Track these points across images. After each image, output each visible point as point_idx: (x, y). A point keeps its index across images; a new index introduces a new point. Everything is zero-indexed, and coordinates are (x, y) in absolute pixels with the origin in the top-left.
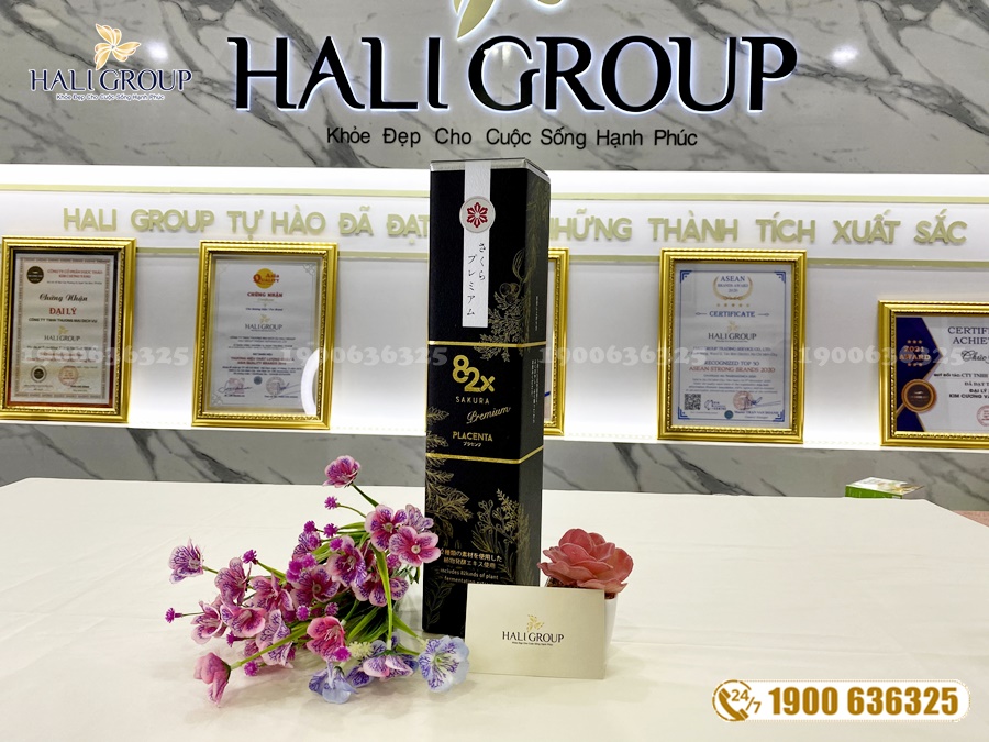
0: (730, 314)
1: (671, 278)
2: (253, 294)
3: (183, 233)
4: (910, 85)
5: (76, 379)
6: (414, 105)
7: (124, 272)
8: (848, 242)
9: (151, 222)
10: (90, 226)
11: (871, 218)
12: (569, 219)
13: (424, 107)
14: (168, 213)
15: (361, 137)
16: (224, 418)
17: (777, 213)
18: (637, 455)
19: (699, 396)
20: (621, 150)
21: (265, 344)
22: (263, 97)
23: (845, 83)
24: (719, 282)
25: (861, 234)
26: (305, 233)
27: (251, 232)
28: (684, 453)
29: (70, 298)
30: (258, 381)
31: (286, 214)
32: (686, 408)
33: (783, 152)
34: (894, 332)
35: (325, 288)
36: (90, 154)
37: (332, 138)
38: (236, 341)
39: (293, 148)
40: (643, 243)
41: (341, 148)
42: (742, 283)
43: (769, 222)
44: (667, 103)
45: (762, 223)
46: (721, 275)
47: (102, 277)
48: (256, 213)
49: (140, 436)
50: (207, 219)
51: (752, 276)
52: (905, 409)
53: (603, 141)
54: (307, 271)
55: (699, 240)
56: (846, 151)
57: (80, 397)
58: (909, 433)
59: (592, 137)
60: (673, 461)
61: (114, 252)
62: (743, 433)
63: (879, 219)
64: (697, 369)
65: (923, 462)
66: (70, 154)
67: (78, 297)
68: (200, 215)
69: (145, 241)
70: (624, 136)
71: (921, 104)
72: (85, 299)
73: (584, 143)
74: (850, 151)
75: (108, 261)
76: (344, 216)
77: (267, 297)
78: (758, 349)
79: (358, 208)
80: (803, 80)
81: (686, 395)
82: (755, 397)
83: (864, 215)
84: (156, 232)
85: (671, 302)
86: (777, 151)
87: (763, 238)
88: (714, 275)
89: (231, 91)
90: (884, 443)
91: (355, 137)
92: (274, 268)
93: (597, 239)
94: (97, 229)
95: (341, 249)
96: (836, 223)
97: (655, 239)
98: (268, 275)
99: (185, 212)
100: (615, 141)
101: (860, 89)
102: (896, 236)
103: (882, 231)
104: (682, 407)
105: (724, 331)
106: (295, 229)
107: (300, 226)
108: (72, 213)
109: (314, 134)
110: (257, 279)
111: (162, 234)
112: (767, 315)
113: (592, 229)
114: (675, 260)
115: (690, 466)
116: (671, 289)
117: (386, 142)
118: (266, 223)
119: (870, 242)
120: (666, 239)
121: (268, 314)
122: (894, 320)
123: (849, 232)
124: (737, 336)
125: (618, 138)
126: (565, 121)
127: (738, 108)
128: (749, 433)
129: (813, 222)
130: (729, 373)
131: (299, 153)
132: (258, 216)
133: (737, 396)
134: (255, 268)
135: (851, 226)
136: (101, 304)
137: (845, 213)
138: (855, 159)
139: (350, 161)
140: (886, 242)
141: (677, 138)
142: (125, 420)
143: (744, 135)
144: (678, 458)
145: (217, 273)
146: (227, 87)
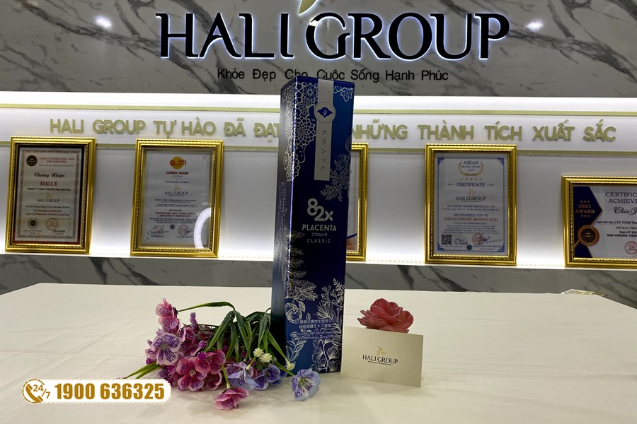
0: (470, 185)
1: (432, 162)
2: (169, 173)
3: (126, 134)
4: (579, 43)
5: (57, 226)
6: (272, 55)
7: (88, 159)
8: (542, 140)
9: (105, 127)
10: (66, 130)
11: (556, 125)
12: (368, 126)
13: (278, 57)
14: (116, 122)
15: (239, 75)
16: (151, 250)
17: (498, 122)
18: (412, 273)
19: (451, 236)
20: (401, 83)
21: (177, 204)
22: (177, 50)
23: (539, 42)
24: (462, 164)
25: (550, 135)
26: (203, 135)
27: (168, 134)
28: (441, 271)
29: (54, 175)
30: (172, 227)
31: (191, 123)
32: (443, 244)
33: (502, 84)
34: (572, 195)
35: (215, 169)
36: (68, 85)
37: (220, 75)
38: (159, 202)
39: (196, 81)
40: (414, 141)
41: (226, 82)
42: (477, 165)
43: (493, 127)
44: (429, 54)
45: (488, 128)
46: (463, 160)
47: (74, 162)
48: (172, 122)
49: (98, 262)
50: (141, 125)
51: (483, 161)
52: (580, 244)
53: (389, 77)
54: (204, 158)
55: (449, 139)
56: (540, 83)
57: (59, 237)
58: (582, 259)
59: (383, 75)
60: (435, 277)
61: (82, 146)
62: (479, 259)
63: (561, 125)
64: (449, 219)
65: (592, 277)
66: (55, 85)
67: (59, 174)
68: (136, 123)
69: (102, 140)
70: (403, 74)
71: (586, 55)
72: (63, 176)
73: (378, 79)
74: (543, 83)
75: (78, 152)
76: (227, 124)
77: (178, 174)
78: (487, 207)
79: (236, 118)
80: (514, 39)
81: (443, 235)
82: (486, 236)
83: (553, 122)
84: (109, 134)
85: (432, 177)
86: (498, 84)
87: (489, 137)
88: (459, 161)
89: (158, 46)
90: (567, 265)
91: (235, 75)
92: (183, 157)
93: (385, 138)
94: (71, 132)
95: (226, 144)
96: (535, 128)
97: (422, 138)
98: (179, 161)
99: (127, 121)
100: (397, 78)
101: (549, 45)
102: (572, 137)
103: (563, 133)
104: (440, 243)
105: (465, 195)
106: (197, 132)
107: (199, 130)
108: (55, 122)
109: (210, 73)
110: (173, 163)
111: (111, 135)
112: (493, 185)
113: (383, 132)
114: (435, 151)
115: (445, 280)
116: (433, 169)
117: (254, 78)
118: (178, 128)
119: (556, 140)
120: (429, 138)
121: (179, 185)
122: (572, 188)
123: (543, 134)
124: (474, 198)
125: (399, 76)
126: (366, 66)
127: (474, 57)
128: (482, 259)
129: (520, 128)
130: (469, 221)
131: (200, 85)
132: (173, 124)
133: (474, 236)
134: (171, 156)
135: (544, 130)
136: (74, 179)
137: (540, 122)
138: (546, 89)
139: (231, 89)
140: (566, 140)
141: (435, 75)
142: (88, 252)
143: (477, 74)
144: (438, 275)
145: (147, 159)
146: (155, 44)
